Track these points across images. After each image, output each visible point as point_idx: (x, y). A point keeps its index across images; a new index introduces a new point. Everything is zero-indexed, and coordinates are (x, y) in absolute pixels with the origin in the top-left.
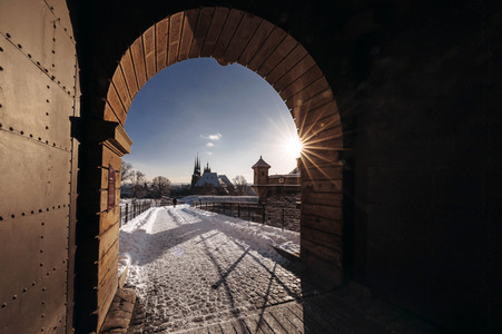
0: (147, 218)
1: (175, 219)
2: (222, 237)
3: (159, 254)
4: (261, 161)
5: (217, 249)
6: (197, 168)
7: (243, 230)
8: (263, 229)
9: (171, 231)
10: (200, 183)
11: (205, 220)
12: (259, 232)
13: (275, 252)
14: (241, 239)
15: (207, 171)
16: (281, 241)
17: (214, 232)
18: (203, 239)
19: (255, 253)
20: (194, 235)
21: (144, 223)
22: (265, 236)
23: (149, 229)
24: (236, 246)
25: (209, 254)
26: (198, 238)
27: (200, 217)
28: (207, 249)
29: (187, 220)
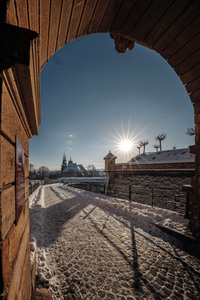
0: (40, 193)
1: (57, 194)
4: (110, 154)
6: (64, 160)
7: (115, 206)
8: (135, 206)
9: (58, 204)
10: (66, 170)
11: (79, 196)
12: (131, 209)
13: (159, 230)
14: (118, 214)
15: (70, 162)
16: (159, 219)
17: (91, 207)
18: (87, 214)
20: (78, 210)
21: (38, 198)
26: (82, 213)
27: (76, 193)
29: (66, 195)
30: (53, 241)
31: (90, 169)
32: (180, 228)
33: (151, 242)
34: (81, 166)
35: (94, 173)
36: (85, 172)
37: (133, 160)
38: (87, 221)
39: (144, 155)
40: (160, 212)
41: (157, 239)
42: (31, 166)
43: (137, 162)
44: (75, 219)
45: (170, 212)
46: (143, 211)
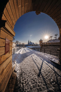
1: (26, 51)
2: (36, 56)
3: (23, 60)
5: (35, 60)
6: (29, 41)
8: (46, 55)
9: (25, 53)
10: (29, 44)
11: (31, 51)
12: (44, 55)
13: (51, 62)
14: (40, 57)
15: (30, 42)
16: (51, 59)
17: (33, 54)
18: (32, 56)
19: (45, 61)
20: (29, 55)
21: (20, 51)
22: (46, 56)
23: (21, 53)
24: (40, 59)
25: (34, 61)
26: (30, 56)
27: (30, 50)
28: (33, 59)
29: (28, 51)
30: (21, 62)
31: (36, 44)
32: (57, 61)
33: (47, 65)
34: (33, 43)
35: (37, 45)
36: (34, 45)
37: (48, 41)
38: (31, 58)
39: (51, 40)
40: (52, 57)
41: (49, 64)
42: (20, 43)
43: (49, 42)
44: (28, 57)
45: (55, 57)
46: (48, 56)
